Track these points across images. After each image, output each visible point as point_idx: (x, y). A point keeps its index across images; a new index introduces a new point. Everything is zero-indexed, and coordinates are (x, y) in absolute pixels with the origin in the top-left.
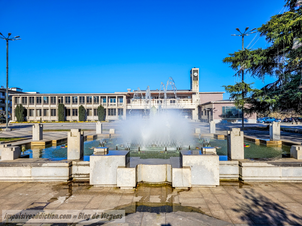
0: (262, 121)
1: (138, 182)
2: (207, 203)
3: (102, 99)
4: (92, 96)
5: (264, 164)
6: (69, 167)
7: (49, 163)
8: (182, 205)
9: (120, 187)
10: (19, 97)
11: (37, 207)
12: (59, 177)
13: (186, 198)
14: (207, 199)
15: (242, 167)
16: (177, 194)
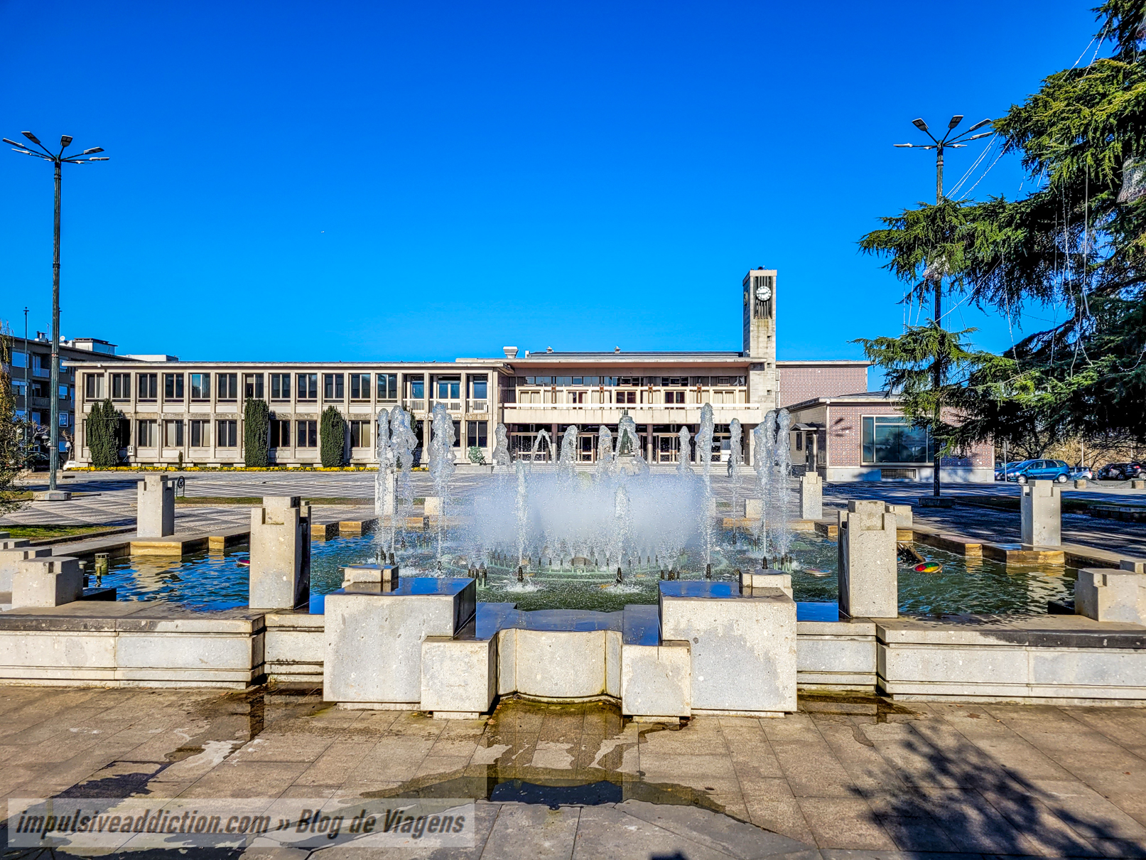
0: (1018, 474)
1: (502, 696)
2: (740, 773)
3: (409, 383)
4: (373, 372)
5: (969, 635)
6: (251, 634)
7: (181, 618)
8: (646, 779)
9: (431, 713)
10: (101, 375)
11: (125, 776)
12: (217, 670)
13: (664, 756)
14: (741, 759)
15: (887, 644)
16: (636, 741)
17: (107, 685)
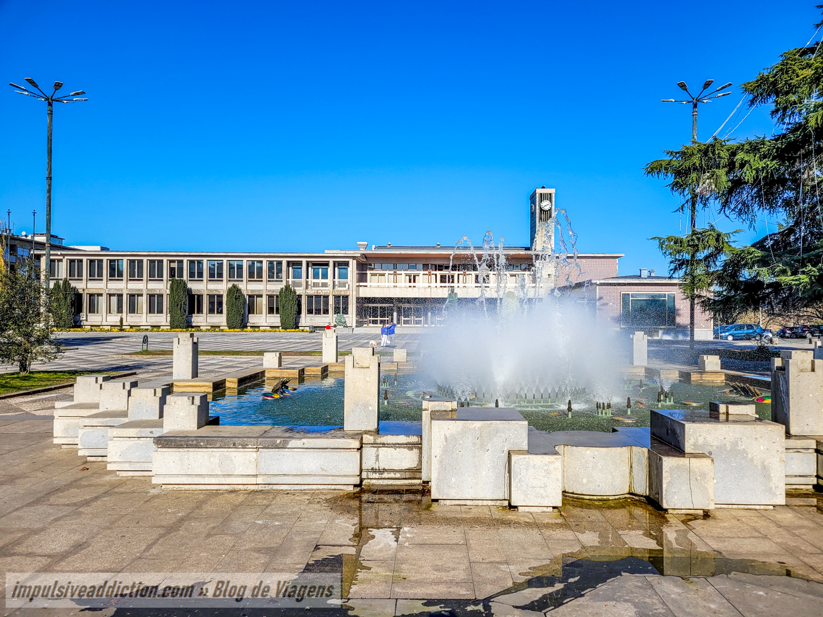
0: (727, 334)
3: (290, 268)
4: (265, 260)
6: (357, 449)
7: (305, 438)
8: (727, 556)
9: (518, 507)
10: (60, 260)
12: (334, 476)
14: (778, 540)
17: (248, 488)
